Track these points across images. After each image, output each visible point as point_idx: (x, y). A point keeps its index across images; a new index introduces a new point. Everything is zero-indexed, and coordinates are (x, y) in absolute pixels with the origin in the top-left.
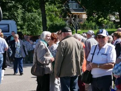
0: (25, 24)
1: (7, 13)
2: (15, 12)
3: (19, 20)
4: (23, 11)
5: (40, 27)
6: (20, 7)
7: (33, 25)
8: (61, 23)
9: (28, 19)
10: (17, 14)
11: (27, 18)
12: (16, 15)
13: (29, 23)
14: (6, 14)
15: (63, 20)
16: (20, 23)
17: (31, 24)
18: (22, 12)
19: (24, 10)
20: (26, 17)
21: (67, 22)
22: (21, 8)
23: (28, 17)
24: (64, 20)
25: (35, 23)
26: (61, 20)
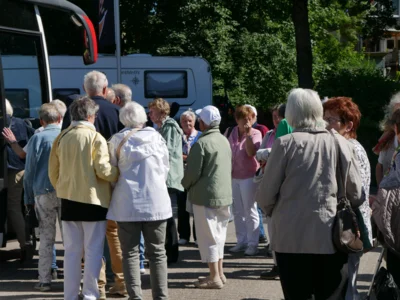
0: (240, 71)
1: (182, 36)
2: (207, 32)
3: (219, 58)
4: (234, 27)
5: (289, 79)
6: (224, 16)
7: (265, 74)
8: (361, 67)
9: (251, 55)
10: (214, 36)
11: (246, 51)
12: (210, 40)
13: (253, 67)
14: (180, 39)
15: (366, 57)
16: (222, 66)
17: (261, 71)
18: (230, 32)
19: (236, 23)
20: (245, 47)
21: (382, 63)
22: (226, 19)
23: (250, 48)
24: (373, 57)
25: (274, 68)
26: (362, 58)
